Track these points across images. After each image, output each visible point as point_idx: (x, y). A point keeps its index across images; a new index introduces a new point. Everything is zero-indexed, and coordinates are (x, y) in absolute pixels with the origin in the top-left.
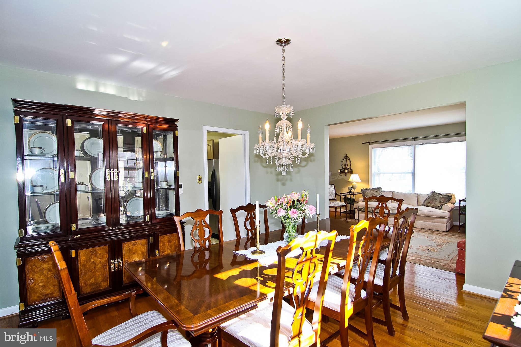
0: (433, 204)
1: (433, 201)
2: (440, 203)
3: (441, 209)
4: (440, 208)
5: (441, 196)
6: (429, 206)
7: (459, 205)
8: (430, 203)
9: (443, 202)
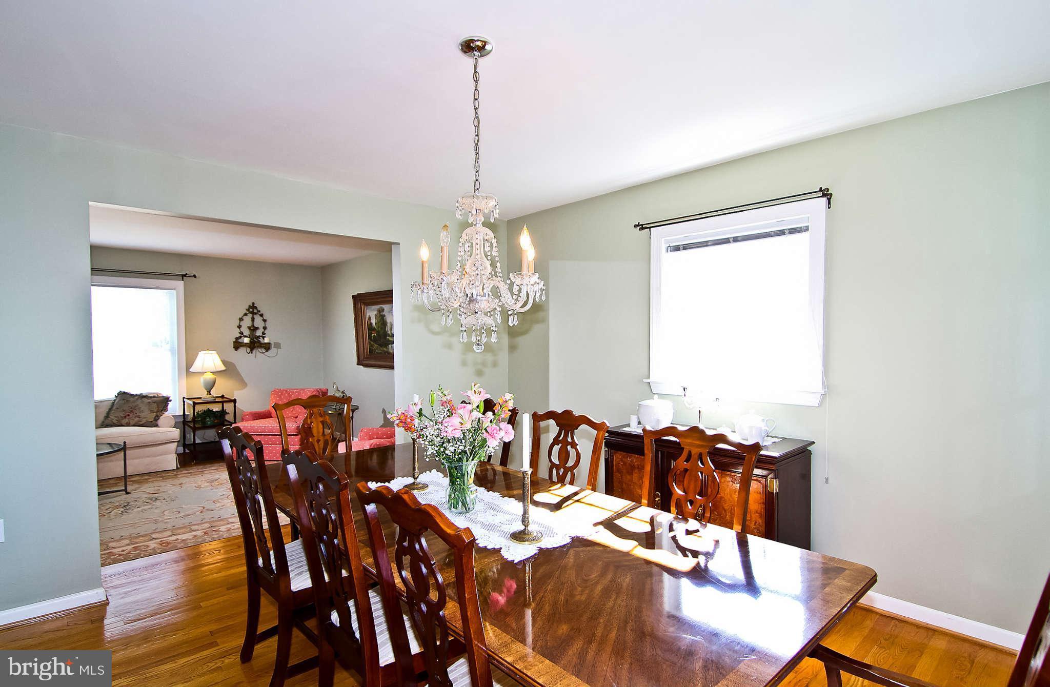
0: (137, 419)
1: (132, 411)
2: (152, 414)
3: (157, 426)
4: (154, 424)
5: (146, 400)
6: (128, 425)
7: (182, 414)
8: (125, 417)
9: (157, 412)
